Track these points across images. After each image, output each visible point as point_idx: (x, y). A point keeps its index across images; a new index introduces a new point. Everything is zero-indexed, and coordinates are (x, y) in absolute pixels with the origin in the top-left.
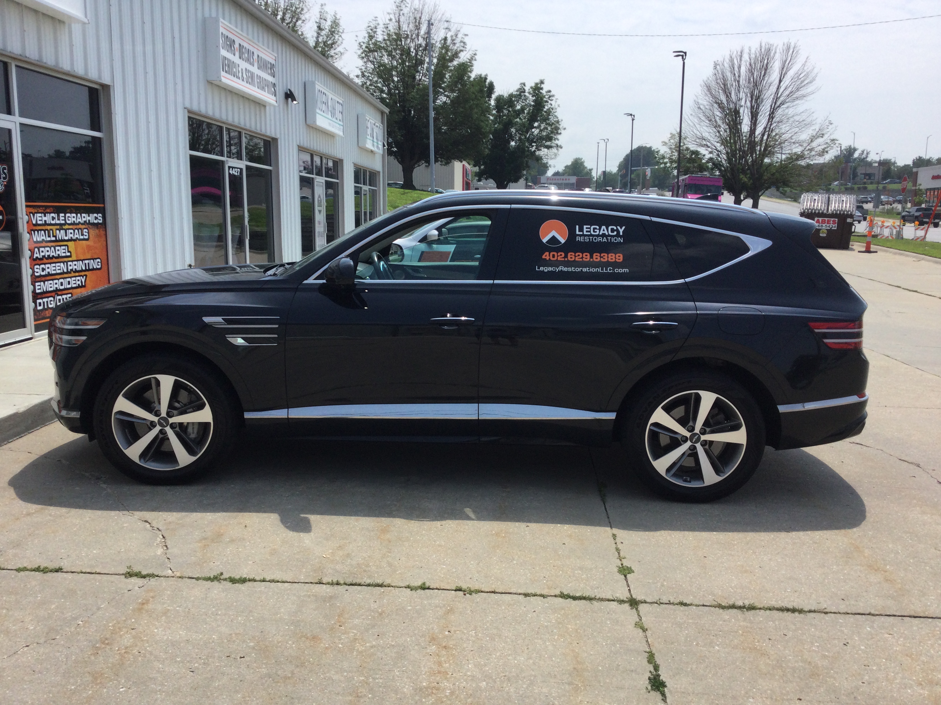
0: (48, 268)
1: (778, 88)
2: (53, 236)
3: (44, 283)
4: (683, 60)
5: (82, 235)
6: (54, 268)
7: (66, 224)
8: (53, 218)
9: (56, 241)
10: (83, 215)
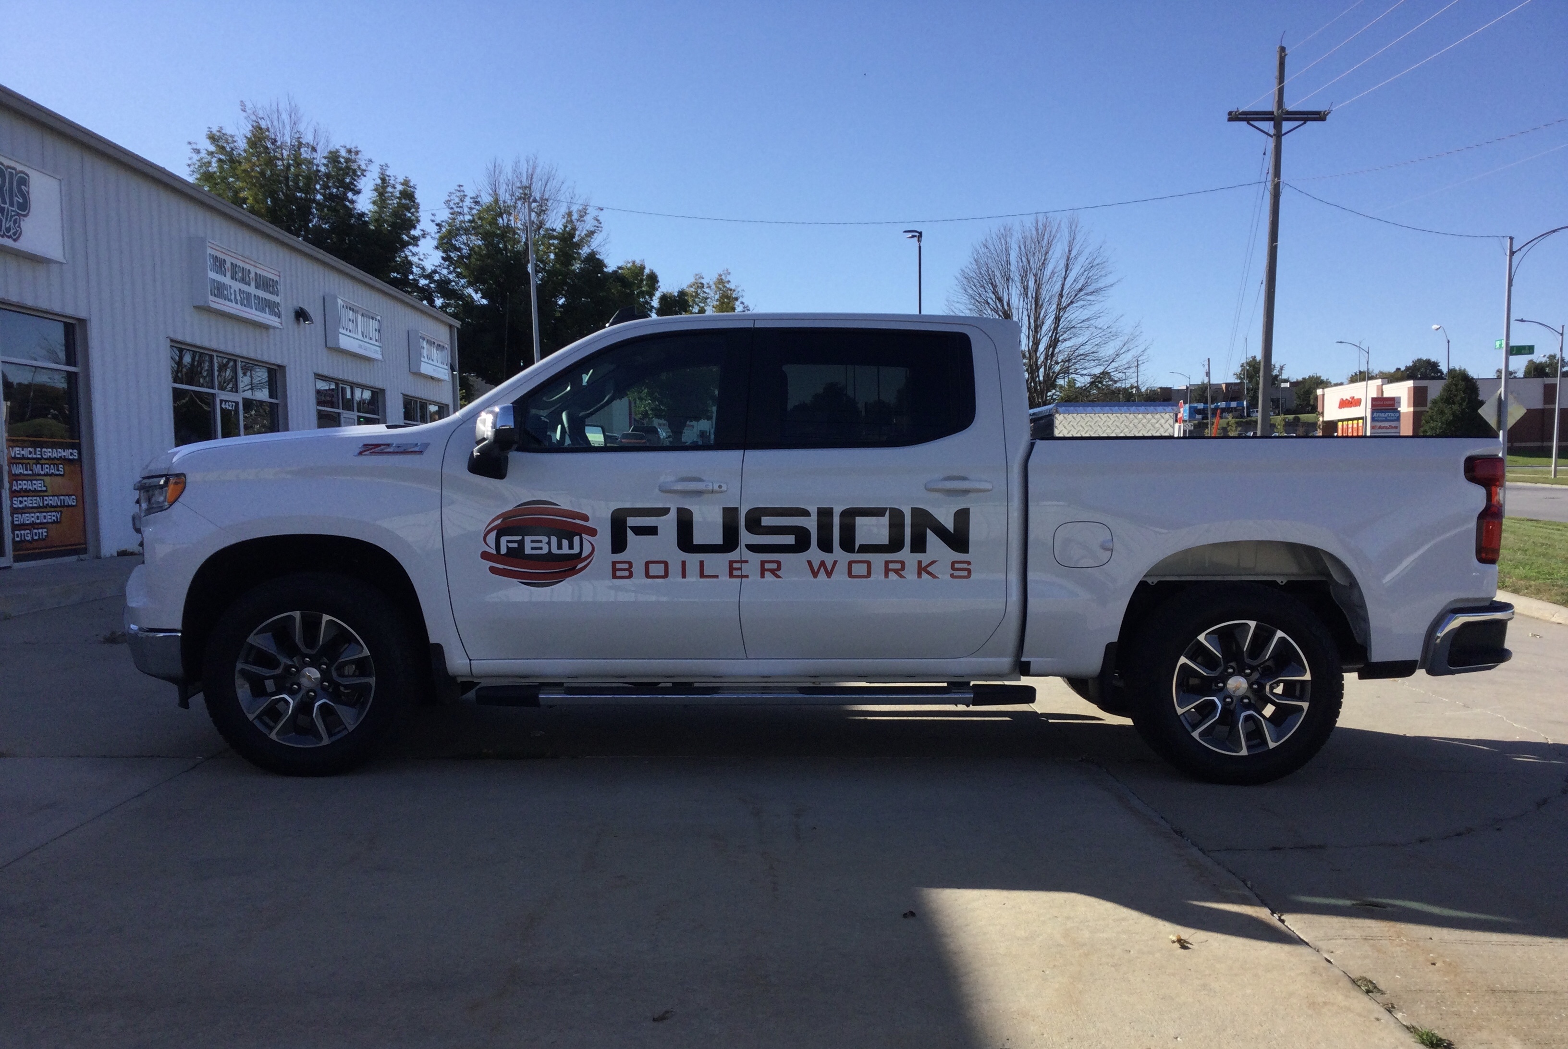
0: (25, 501)
1: (1065, 279)
2: (30, 470)
3: (22, 516)
4: (919, 243)
5: (58, 470)
6: (31, 502)
7: (42, 458)
8: (30, 453)
9: (33, 475)
10: (59, 450)
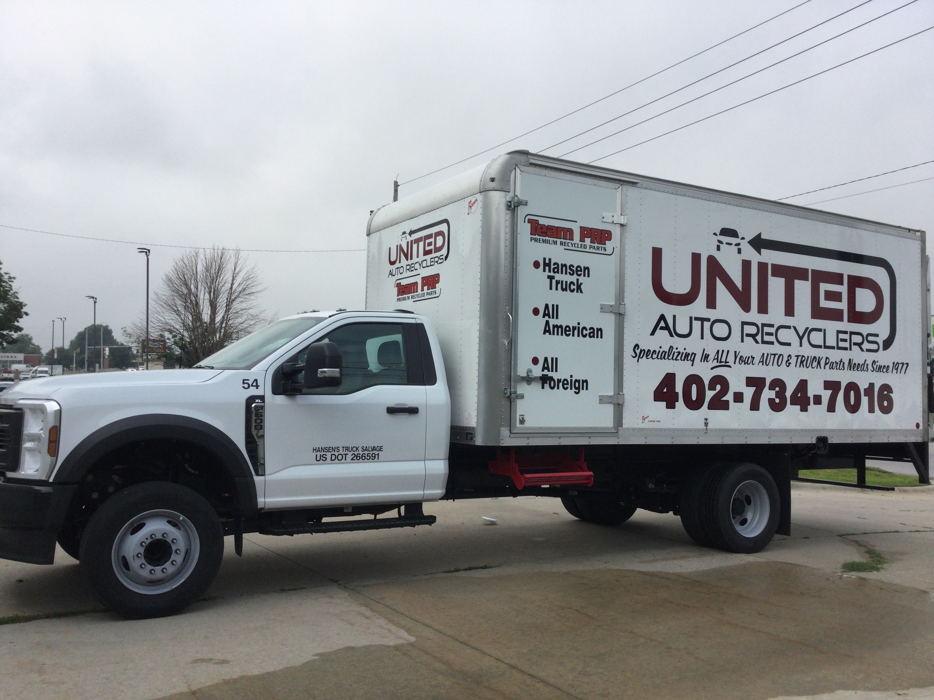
1: (232, 284)
4: (147, 256)
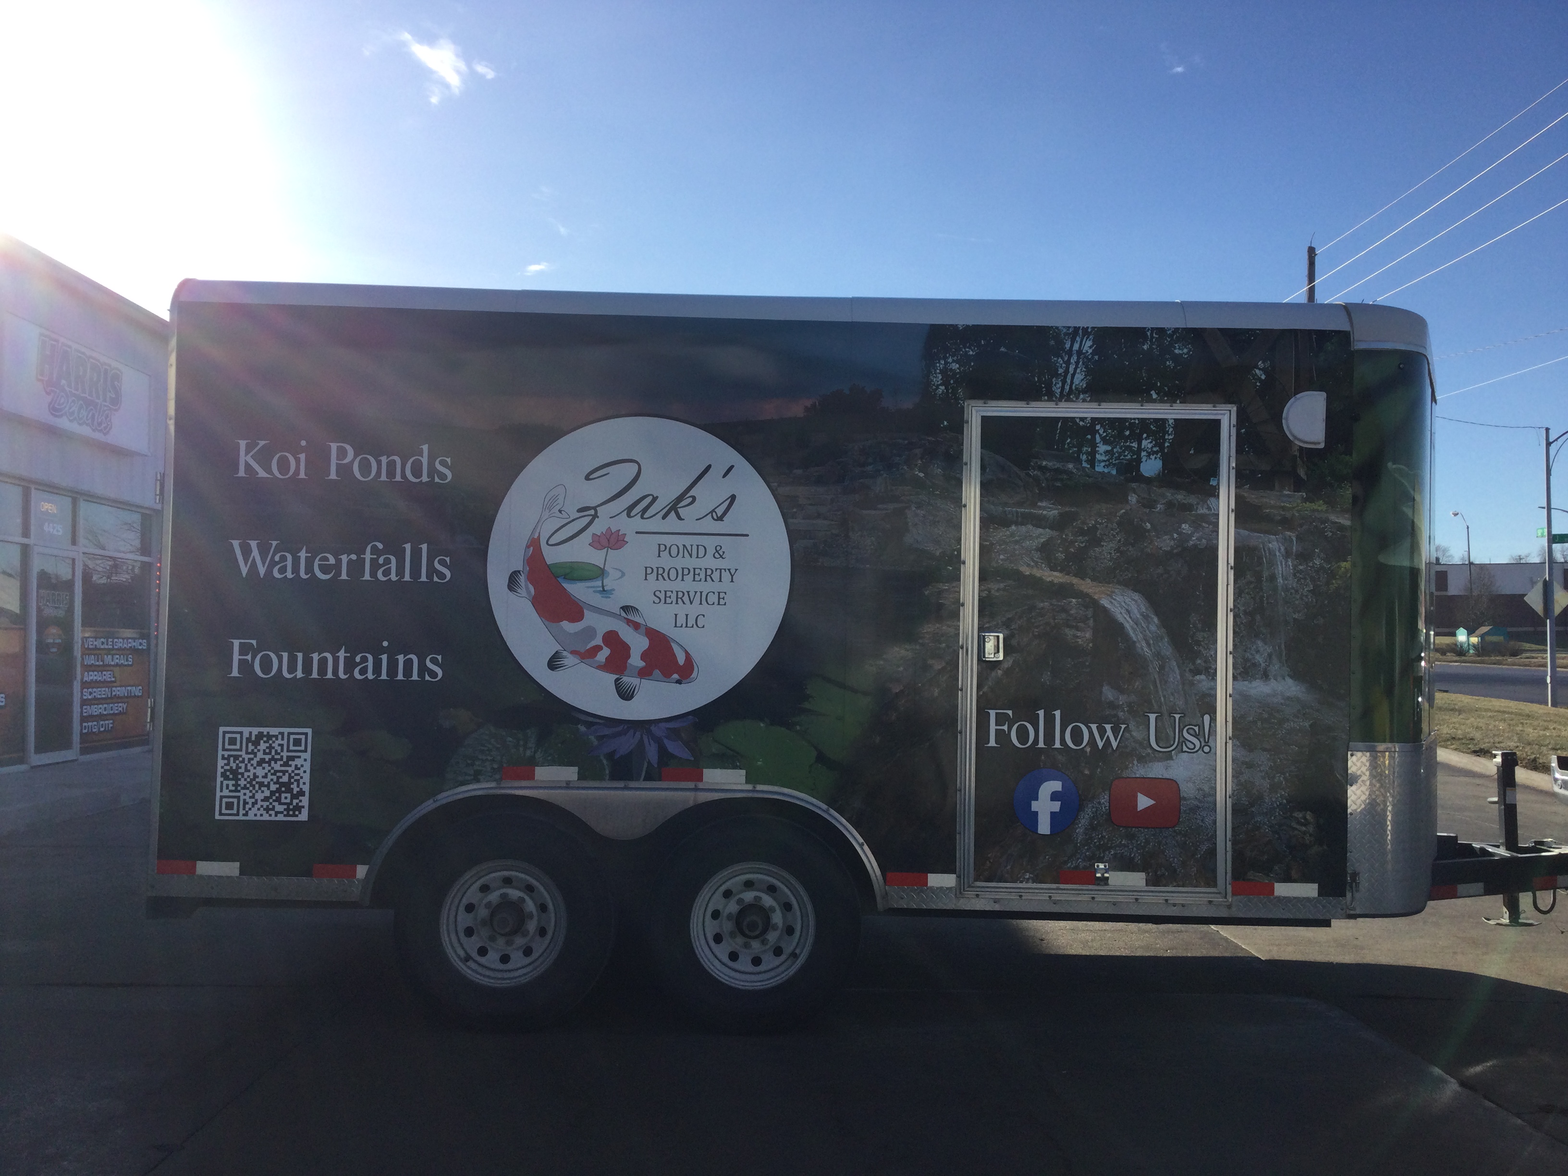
0: (95, 692)
2: (102, 661)
3: (91, 707)
5: (127, 660)
6: (100, 693)
7: (113, 649)
8: (103, 643)
9: (104, 666)
